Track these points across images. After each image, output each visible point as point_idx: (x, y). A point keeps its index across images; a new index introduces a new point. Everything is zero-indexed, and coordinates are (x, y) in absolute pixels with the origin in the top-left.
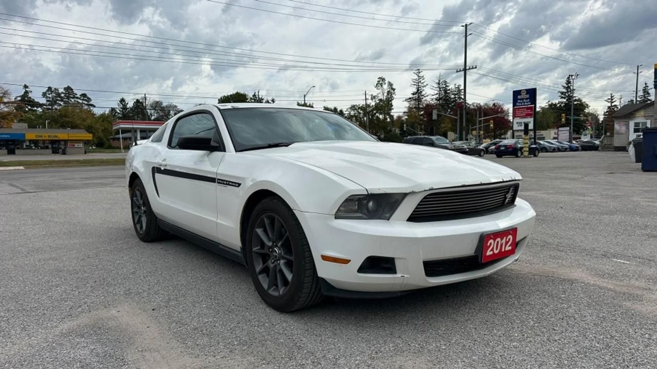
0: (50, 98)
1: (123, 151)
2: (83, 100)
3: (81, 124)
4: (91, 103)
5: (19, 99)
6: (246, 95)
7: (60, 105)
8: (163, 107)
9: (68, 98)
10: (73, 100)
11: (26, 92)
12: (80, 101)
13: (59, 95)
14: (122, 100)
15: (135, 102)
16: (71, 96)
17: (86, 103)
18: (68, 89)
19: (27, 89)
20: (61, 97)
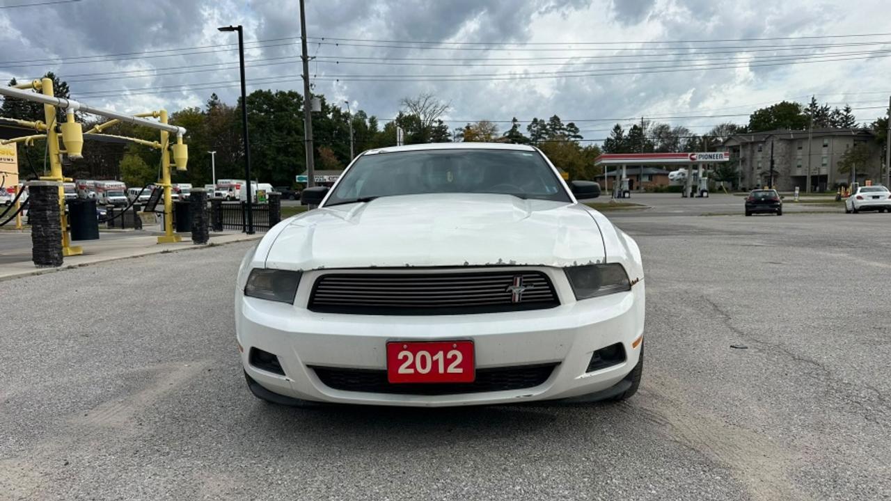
0: (534, 131)
1: (608, 193)
2: (570, 131)
3: (561, 161)
4: (578, 134)
5: (507, 135)
6: (797, 105)
7: (545, 138)
8: (670, 133)
9: (554, 129)
10: (558, 132)
11: (515, 127)
12: (567, 133)
13: (544, 127)
14: (617, 128)
15: (631, 129)
16: (558, 127)
17: (573, 134)
18: (555, 120)
19: (516, 123)
20: (546, 130)
